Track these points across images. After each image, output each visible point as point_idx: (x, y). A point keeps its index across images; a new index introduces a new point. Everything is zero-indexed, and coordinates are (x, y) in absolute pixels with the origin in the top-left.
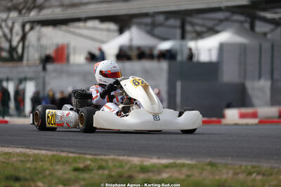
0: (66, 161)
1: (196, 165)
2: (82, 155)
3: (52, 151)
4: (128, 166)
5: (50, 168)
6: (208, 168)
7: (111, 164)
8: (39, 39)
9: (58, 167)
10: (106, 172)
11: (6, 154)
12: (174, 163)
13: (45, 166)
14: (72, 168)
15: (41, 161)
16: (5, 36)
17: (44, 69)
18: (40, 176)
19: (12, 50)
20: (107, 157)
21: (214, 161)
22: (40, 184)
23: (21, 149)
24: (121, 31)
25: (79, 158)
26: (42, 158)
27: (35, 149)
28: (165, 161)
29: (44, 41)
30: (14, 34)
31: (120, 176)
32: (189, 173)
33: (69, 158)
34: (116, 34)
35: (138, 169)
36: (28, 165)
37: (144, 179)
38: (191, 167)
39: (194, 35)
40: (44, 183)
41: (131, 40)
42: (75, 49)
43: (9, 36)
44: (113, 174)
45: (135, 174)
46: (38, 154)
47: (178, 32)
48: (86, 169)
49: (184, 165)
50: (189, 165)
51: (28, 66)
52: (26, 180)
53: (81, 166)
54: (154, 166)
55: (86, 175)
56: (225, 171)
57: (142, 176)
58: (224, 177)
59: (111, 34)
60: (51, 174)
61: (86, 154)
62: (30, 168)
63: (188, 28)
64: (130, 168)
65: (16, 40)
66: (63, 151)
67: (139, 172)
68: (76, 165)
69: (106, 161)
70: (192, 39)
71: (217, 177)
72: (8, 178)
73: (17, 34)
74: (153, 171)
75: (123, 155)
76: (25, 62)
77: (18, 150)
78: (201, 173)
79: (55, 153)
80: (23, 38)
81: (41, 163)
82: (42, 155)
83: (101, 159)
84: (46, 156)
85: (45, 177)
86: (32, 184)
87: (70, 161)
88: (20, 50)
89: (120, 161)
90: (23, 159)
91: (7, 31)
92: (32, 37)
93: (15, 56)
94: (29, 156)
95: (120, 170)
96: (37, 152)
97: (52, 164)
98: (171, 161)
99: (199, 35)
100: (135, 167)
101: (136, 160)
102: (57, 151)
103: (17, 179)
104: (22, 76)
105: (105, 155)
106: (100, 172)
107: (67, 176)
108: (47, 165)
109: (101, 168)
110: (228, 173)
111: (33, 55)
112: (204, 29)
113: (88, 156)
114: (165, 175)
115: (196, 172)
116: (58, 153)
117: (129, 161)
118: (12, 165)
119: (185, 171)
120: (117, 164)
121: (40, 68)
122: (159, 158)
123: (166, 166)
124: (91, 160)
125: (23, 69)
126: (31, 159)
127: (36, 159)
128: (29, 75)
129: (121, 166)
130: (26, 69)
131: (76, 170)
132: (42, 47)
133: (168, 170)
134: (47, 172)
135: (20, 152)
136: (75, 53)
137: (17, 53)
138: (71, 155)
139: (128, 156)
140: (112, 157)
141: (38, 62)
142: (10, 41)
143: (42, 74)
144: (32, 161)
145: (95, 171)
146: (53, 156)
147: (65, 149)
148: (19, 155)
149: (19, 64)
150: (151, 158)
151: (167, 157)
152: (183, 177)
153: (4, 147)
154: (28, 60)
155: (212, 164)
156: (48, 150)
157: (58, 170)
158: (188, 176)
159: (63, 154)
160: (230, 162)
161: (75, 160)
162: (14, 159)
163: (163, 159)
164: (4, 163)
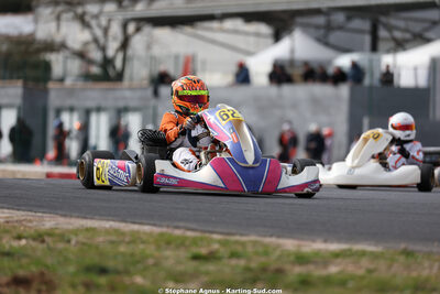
0: (181, 243)
1: (382, 253)
2: (207, 235)
3: (161, 226)
4: (278, 253)
5: (156, 254)
6: (402, 259)
7: (250, 249)
8: (149, 47)
9: (168, 253)
10: (242, 263)
11: (88, 230)
12: (350, 250)
13: (148, 252)
14: (189, 255)
15: (143, 242)
16: (96, 40)
17: (156, 93)
18: (140, 266)
19: (107, 62)
20: (244, 239)
21: (411, 247)
22: (139, 280)
23: (112, 223)
24: (277, 37)
25: (202, 239)
26: (145, 238)
27: (134, 223)
28: (334, 247)
29: (157, 51)
30: (110, 38)
31: (264, 269)
32: (372, 266)
33: (186, 238)
34: (270, 41)
35: (292, 258)
36: (122, 249)
37: (300, 275)
38: (375, 256)
39: (392, 44)
40: (144, 277)
41: (292, 51)
42: (204, 63)
43: (102, 40)
44: (253, 265)
45: (287, 267)
46: (138, 232)
47: (367, 39)
48: (211, 257)
49: (363, 254)
50: (372, 253)
51: (131, 88)
52: (117, 272)
53: (204, 251)
54: (317, 253)
55: (211, 267)
56: (426, 264)
57: (298, 270)
58: (425, 273)
59: (262, 40)
60: (156, 265)
61: (212, 232)
62: (123, 254)
63: (383, 33)
64: (280, 257)
65: (113, 47)
66: (177, 227)
67: (293, 263)
68: (195, 250)
69: (243, 244)
70: (388, 51)
71: (414, 274)
72: (89, 269)
73: (115, 38)
74: (315, 263)
75: (271, 236)
76: (126, 82)
77: (108, 224)
78: (390, 267)
79: (164, 230)
80: (125, 45)
81: (141, 246)
82: (145, 233)
83: (237, 242)
84: (151, 234)
85: (146, 269)
86: (127, 280)
87: (187, 243)
88: (118, 63)
89: (266, 246)
90: (114, 238)
91: (99, 33)
92: (138, 43)
93: (112, 73)
94: (123, 234)
95: (263, 259)
96: (136, 227)
97: (158, 247)
98: (344, 246)
99: (400, 45)
100: (289, 255)
101: (289, 244)
102: (168, 227)
103: (103, 271)
104: (121, 104)
105: (242, 235)
106: (234, 262)
107: (180, 268)
108: (150, 249)
109: (234, 255)
110: (431, 267)
111: (139, 72)
112: (408, 36)
113: (216, 236)
114: (333, 269)
115: (382, 265)
116: (169, 231)
117: (278, 246)
118: (97, 247)
119: (365, 263)
120: (261, 250)
121: (150, 92)
122: (325, 241)
123: (337, 255)
124: (219, 242)
125: (123, 94)
126: (127, 239)
127: (135, 239)
128: (132, 104)
129: (266, 253)
130: (128, 94)
131: (196, 257)
132: (153, 59)
133: (339, 260)
134: (151, 261)
135: (111, 227)
136: (204, 70)
137: (114, 67)
138: (189, 234)
139: (279, 237)
140: (253, 238)
141: (146, 82)
142: (103, 49)
143: (153, 102)
144: (129, 243)
145: (225, 261)
146: (162, 234)
147: (181, 224)
148: (108, 232)
149: (117, 85)
150: (314, 241)
151: (339, 240)
152: (361, 272)
153: (86, 218)
154: (131, 79)
155: (407, 253)
156: (154, 225)
157: (167, 258)
158: (370, 271)
159: (178, 232)
160: (435, 250)
161: (195, 242)
162: (101, 239)
163: (332, 242)
164: (84, 244)
